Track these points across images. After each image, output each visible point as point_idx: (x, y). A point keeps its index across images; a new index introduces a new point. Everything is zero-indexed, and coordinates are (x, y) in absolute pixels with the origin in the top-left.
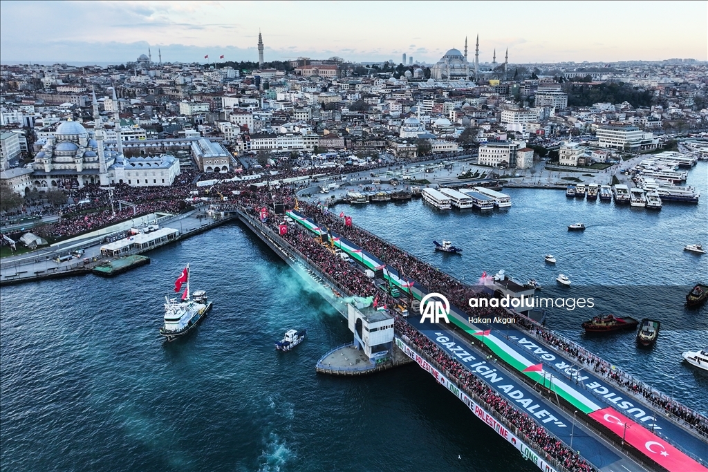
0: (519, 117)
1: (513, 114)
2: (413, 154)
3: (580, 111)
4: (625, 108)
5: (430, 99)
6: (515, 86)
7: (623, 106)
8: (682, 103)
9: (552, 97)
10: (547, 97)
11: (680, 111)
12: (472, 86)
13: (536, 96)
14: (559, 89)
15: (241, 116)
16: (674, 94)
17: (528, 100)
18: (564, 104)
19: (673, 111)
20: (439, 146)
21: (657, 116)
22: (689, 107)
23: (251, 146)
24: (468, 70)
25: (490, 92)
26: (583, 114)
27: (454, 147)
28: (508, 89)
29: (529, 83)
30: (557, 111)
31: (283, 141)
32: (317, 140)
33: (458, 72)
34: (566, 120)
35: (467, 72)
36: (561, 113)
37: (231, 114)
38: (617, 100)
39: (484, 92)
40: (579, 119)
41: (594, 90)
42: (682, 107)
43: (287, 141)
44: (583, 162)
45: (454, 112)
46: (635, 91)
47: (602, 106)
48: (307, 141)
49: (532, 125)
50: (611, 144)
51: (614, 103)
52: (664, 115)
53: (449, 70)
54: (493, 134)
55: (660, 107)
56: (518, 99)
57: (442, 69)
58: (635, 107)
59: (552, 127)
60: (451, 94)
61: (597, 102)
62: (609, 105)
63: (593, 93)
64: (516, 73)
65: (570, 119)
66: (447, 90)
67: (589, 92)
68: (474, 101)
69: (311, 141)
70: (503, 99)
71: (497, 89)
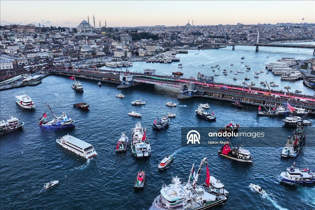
0: (119, 44)
1: (117, 43)
2: (91, 56)
3: (137, 42)
4: (151, 40)
5: (83, 39)
6: (112, 34)
7: (150, 40)
8: (167, 38)
9: (126, 37)
10: (125, 37)
11: (167, 41)
12: (96, 34)
13: (121, 37)
14: (128, 35)
15: (13, 47)
16: (164, 36)
17: (118, 39)
18: (131, 40)
19: (165, 41)
20: (99, 53)
21: (161, 43)
22: (170, 40)
23: (28, 56)
24: (91, 28)
25: (104, 36)
26: (138, 43)
27: (103, 53)
28: (110, 35)
29: (116, 33)
30: (129, 42)
31: (40, 54)
32: (53, 53)
33: (88, 29)
34: (134, 45)
35: (91, 29)
36: (131, 43)
37: (7, 46)
38: (148, 38)
39: (101, 36)
40: (138, 44)
41: (139, 35)
42: (167, 40)
43: (42, 54)
44: (146, 55)
45: (95, 43)
46: (152, 35)
47: (144, 40)
48: (49, 54)
49: (124, 46)
50: (151, 51)
51: (147, 39)
52: (163, 42)
53: (84, 29)
54: (113, 49)
55: (161, 40)
56: (114, 39)
57: (81, 28)
58: (154, 40)
59: (131, 46)
60: (89, 37)
61: (141, 39)
62: (146, 39)
63: (139, 36)
64: (111, 30)
65: (135, 44)
66: (87, 36)
67: (138, 35)
68: (99, 40)
69: (51, 54)
70: (109, 39)
71: (106, 35)
